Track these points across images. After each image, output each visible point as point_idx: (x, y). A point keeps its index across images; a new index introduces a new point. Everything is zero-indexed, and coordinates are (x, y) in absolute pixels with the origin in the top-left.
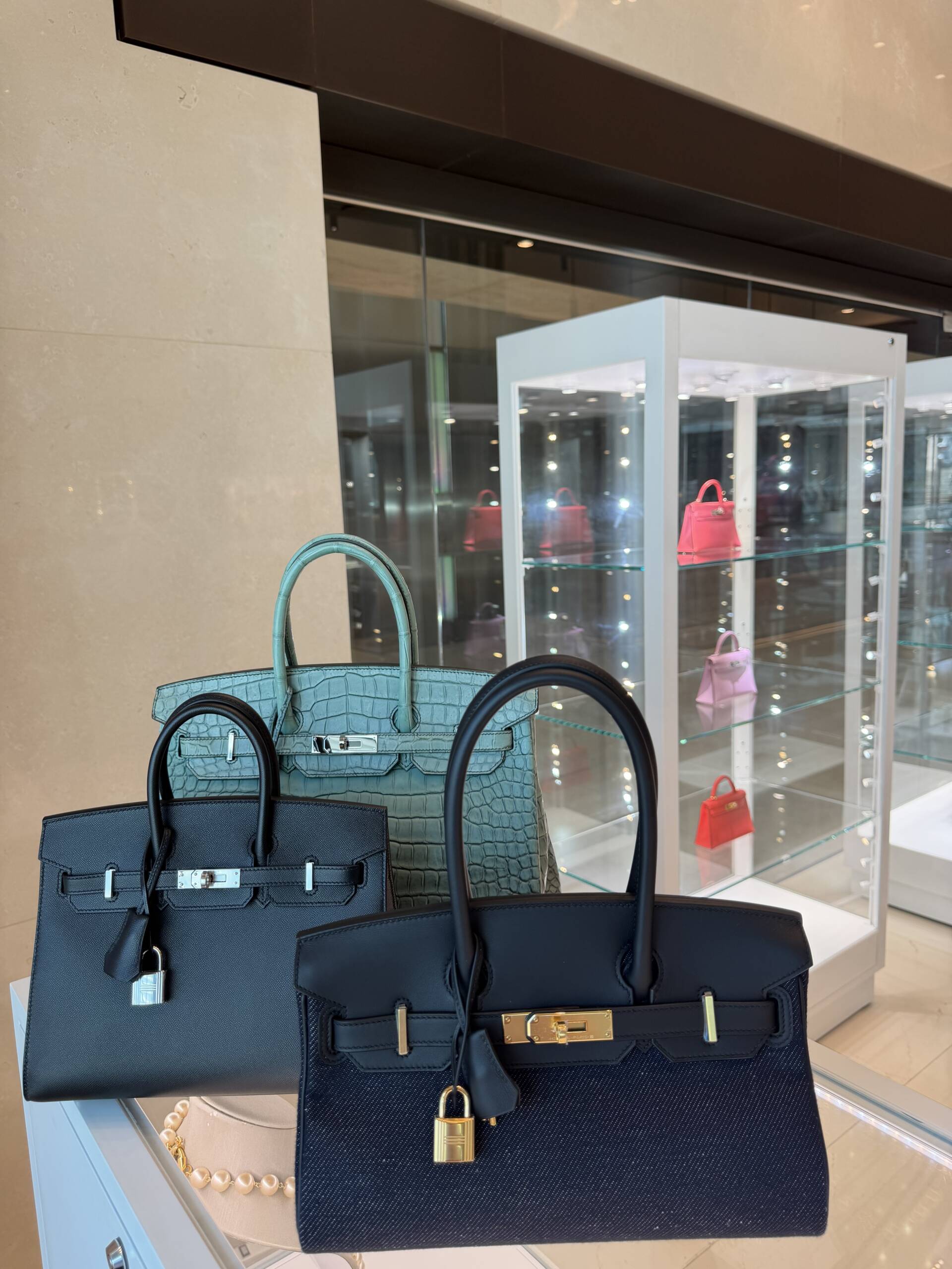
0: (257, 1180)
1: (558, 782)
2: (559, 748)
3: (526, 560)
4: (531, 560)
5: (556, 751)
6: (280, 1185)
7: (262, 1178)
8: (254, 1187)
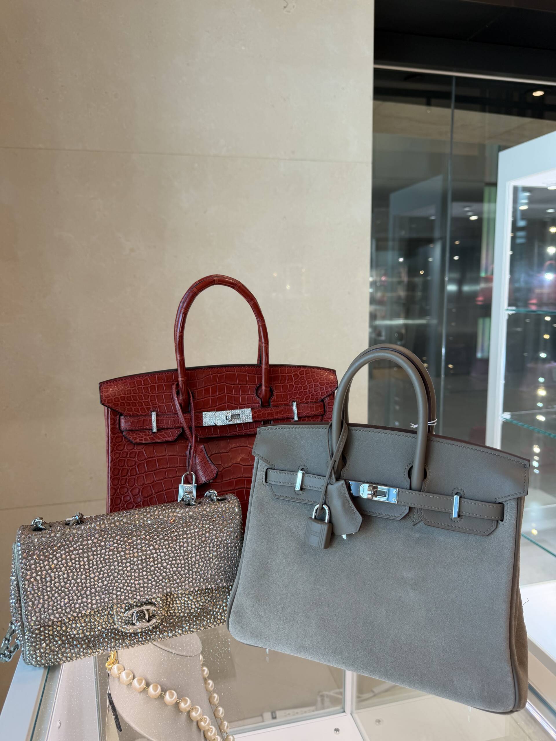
1: (536, 471)
2: (540, 447)
3: (510, 308)
4: (514, 308)
5: (537, 449)
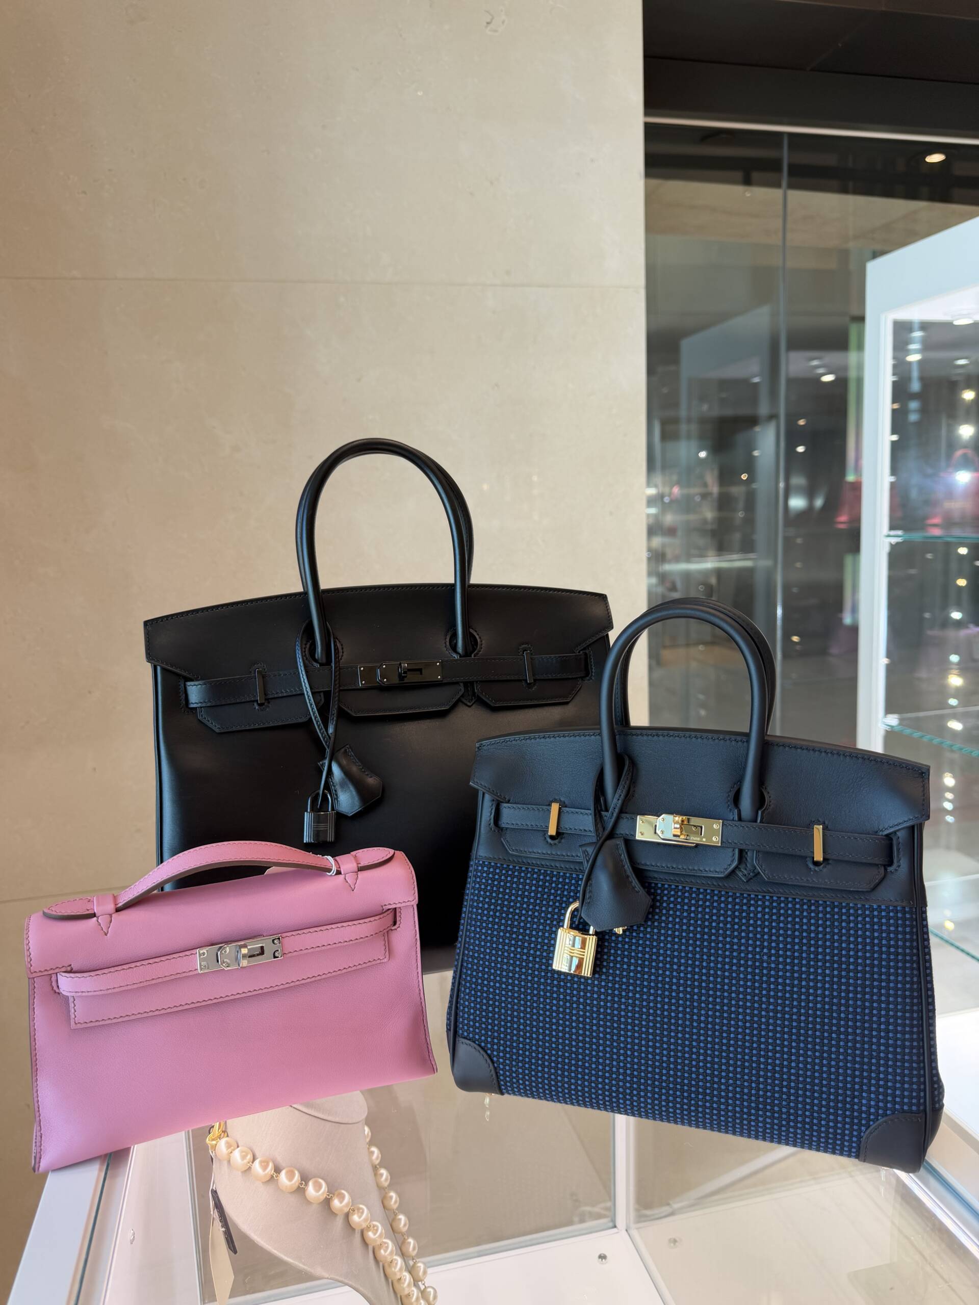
0: (278, 1170)
1: (950, 819)
2: (955, 777)
3: (893, 533)
4: (900, 533)
5: (949, 780)
6: (301, 1184)
7: (284, 1169)
8: (272, 1177)
